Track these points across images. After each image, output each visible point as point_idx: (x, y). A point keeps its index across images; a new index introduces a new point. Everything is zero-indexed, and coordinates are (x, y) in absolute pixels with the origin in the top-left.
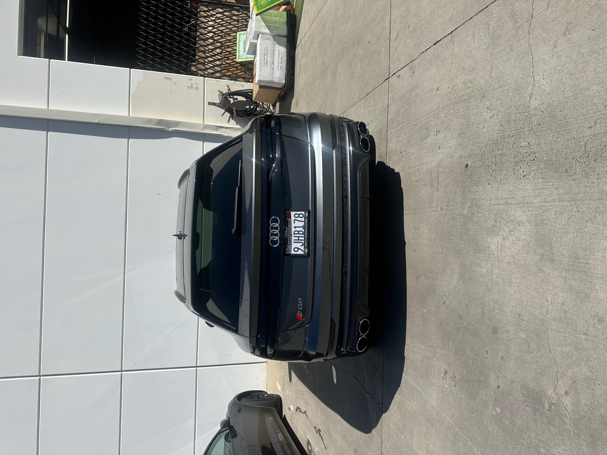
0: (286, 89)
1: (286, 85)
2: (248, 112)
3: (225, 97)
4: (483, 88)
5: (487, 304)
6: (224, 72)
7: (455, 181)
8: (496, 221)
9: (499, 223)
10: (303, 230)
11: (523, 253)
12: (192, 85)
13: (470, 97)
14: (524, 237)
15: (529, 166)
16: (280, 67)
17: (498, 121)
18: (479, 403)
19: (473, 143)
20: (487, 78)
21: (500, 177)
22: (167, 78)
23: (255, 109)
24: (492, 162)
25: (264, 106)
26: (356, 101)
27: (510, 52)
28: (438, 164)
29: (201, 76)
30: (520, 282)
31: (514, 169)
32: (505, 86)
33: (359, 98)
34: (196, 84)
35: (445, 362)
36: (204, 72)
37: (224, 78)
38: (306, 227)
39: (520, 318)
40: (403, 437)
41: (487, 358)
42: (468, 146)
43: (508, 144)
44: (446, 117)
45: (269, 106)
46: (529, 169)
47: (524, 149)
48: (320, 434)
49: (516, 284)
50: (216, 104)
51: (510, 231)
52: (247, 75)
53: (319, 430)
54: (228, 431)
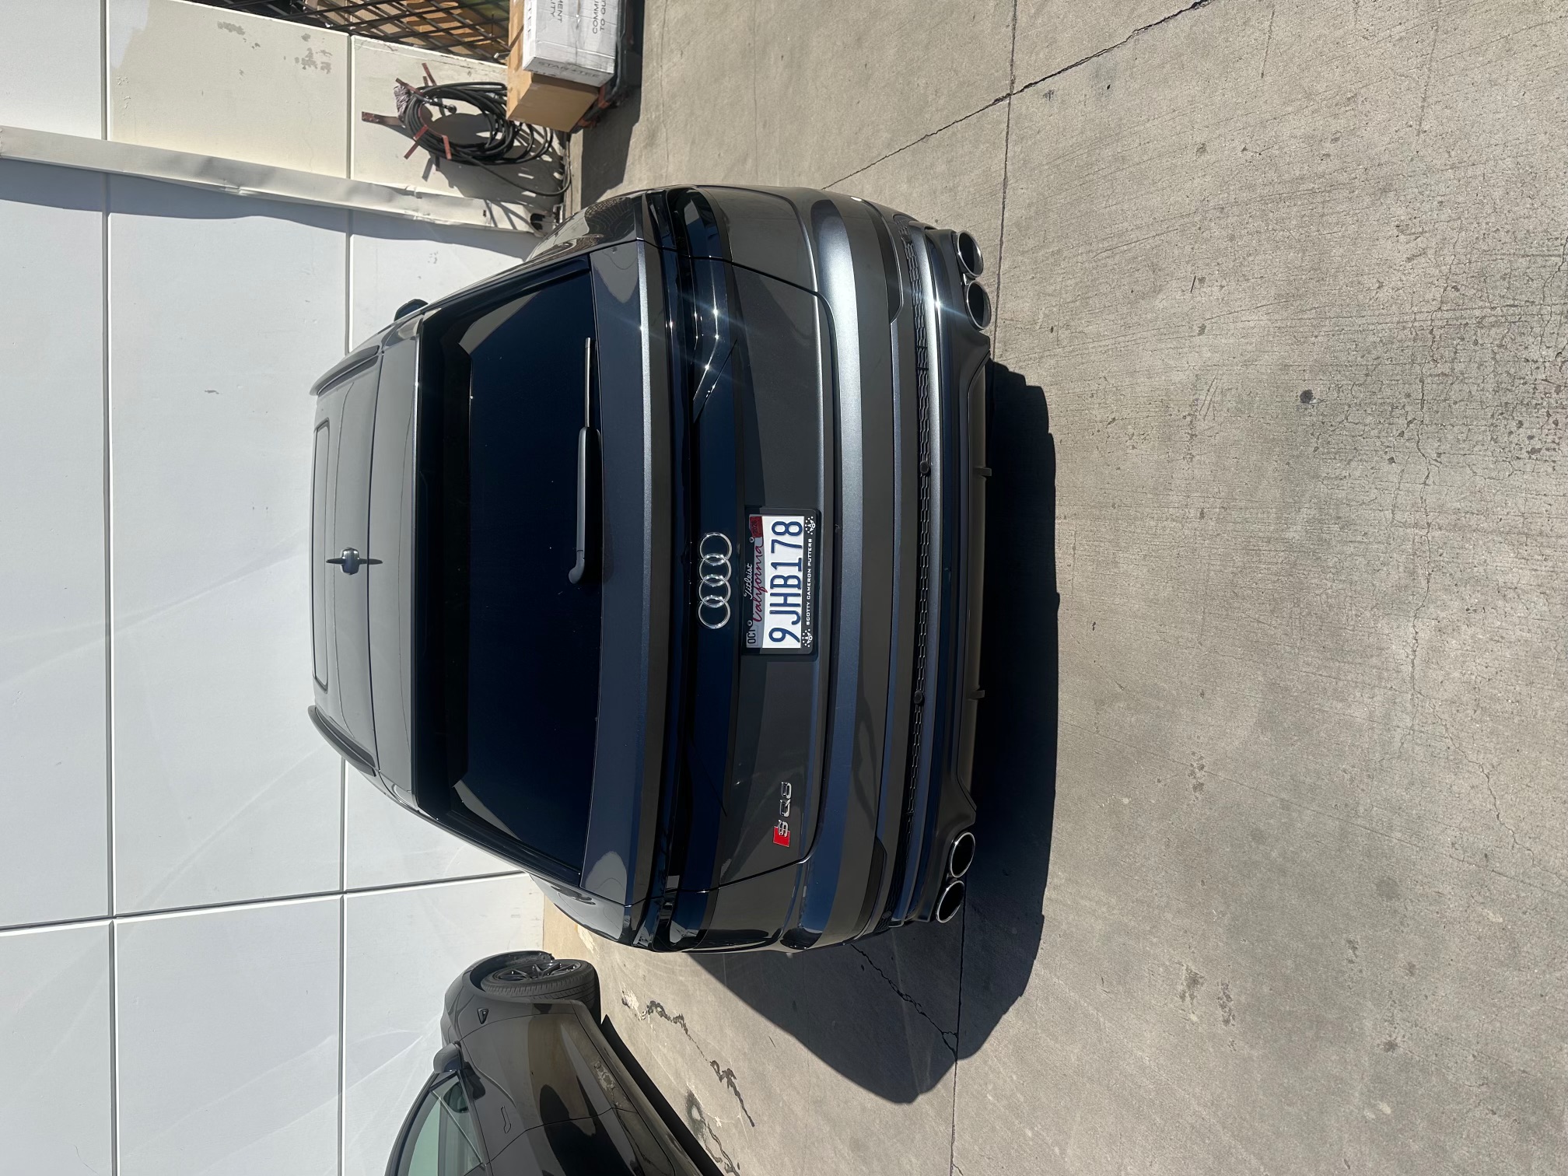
0: (616, 93)
1: (618, 80)
2: (488, 153)
3: (419, 102)
4: (1386, 163)
5: (1361, 809)
6: (408, 22)
7: (1259, 437)
8: (1412, 574)
9: (1424, 583)
10: (800, 575)
11: (1513, 680)
12: (310, 55)
13: (1333, 186)
14: (1519, 633)
15: (1557, 425)
16: (599, 24)
17: (1440, 271)
18: (1315, 1080)
19: (1337, 328)
20: (1401, 134)
21: (1436, 445)
22: (230, 27)
23: (507, 143)
24: (1408, 396)
25: (536, 136)
26: (879, 155)
27: (1500, 58)
28: (1193, 378)
29: (337, 27)
30: (1495, 764)
31: (1492, 424)
32: (1474, 165)
33: (889, 146)
34: (324, 52)
35: (1193, 952)
36: (346, 16)
37: (410, 40)
38: (809, 564)
39: (1487, 866)
40: (1030, 1134)
41: (1351, 962)
42: (1316, 337)
43: (1477, 348)
44: (1232, 238)
45: (549, 139)
46: (1552, 431)
47: (1538, 368)
48: (731, 1084)
49: (1481, 766)
50: (386, 119)
51: (1468, 610)
52: (482, 38)
53: (729, 1073)
54: (456, 1080)
